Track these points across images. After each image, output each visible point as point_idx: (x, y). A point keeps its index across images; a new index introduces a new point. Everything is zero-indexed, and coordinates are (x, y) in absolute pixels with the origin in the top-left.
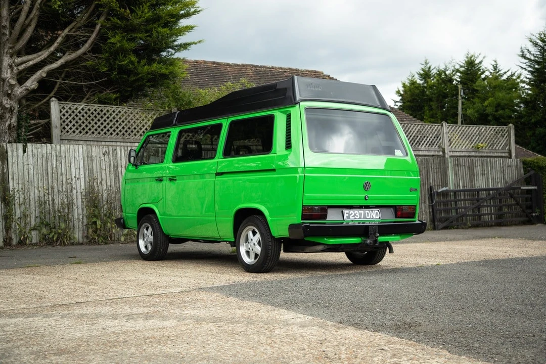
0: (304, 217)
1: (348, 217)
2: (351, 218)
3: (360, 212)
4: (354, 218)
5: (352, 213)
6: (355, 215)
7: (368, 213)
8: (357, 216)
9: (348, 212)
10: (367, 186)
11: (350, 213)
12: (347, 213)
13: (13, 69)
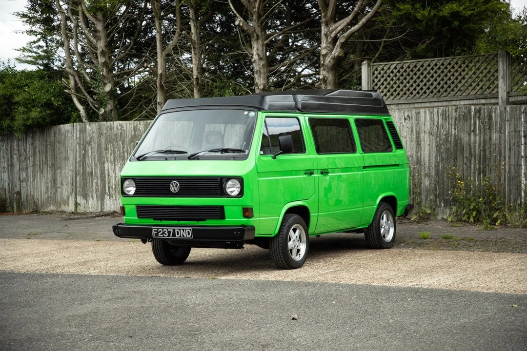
13: (327, 37)
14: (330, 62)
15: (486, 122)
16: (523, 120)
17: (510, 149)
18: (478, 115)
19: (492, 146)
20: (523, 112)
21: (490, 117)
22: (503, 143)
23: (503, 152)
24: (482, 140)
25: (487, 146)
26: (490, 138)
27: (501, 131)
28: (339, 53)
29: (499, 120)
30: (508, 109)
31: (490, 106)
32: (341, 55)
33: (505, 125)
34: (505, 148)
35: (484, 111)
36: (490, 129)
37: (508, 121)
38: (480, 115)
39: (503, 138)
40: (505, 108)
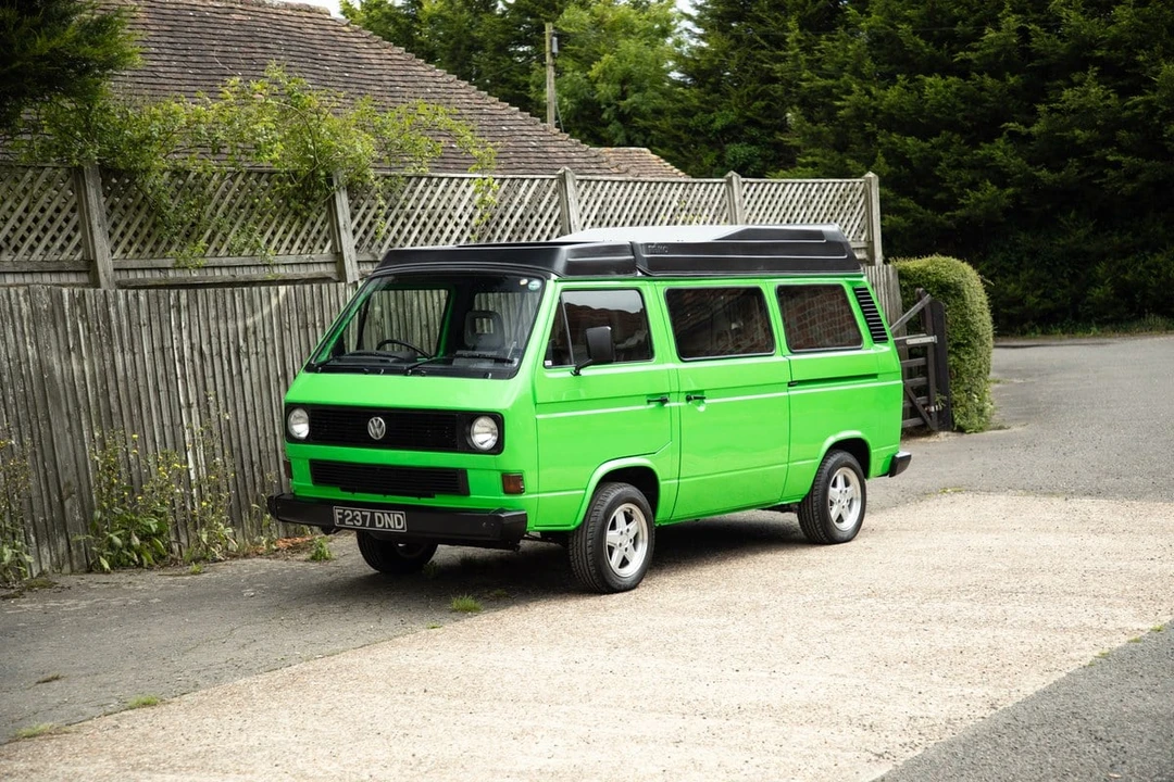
15: (98, 328)
16: (173, 323)
17: (156, 389)
18: (78, 310)
20: (173, 307)
21: (106, 317)
22: (140, 375)
24: (97, 369)
25: (110, 385)
26: (113, 367)
27: (133, 348)
29: (125, 323)
30: (142, 298)
31: (102, 291)
33: (140, 335)
34: (146, 387)
35: (91, 301)
36: (109, 344)
37: (144, 325)
38: (84, 310)
39: (138, 363)
40: (135, 296)
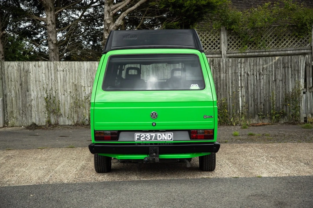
0: (96, 139)
1: (139, 139)
2: (141, 139)
3: (151, 135)
4: (144, 139)
5: (143, 136)
6: (146, 137)
7: (159, 136)
8: (148, 138)
9: (139, 135)
10: (154, 116)
11: (141, 136)
12: (137, 136)
13: (110, 13)
14: (113, 28)
15: (217, 68)
16: (239, 66)
17: (232, 83)
18: (211, 63)
19: (221, 81)
20: (239, 62)
21: (219, 65)
23: (228, 84)
24: (215, 77)
25: (219, 81)
26: (220, 77)
27: (226, 72)
28: (121, 23)
29: (225, 66)
30: (230, 60)
31: (219, 59)
32: (122, 24)
33: (229, 69)
34: (229, 82)
35: (216, 61)
36: (220, 71)
37: (230, 67)
39: (227, 76)
40: (228, 60)
